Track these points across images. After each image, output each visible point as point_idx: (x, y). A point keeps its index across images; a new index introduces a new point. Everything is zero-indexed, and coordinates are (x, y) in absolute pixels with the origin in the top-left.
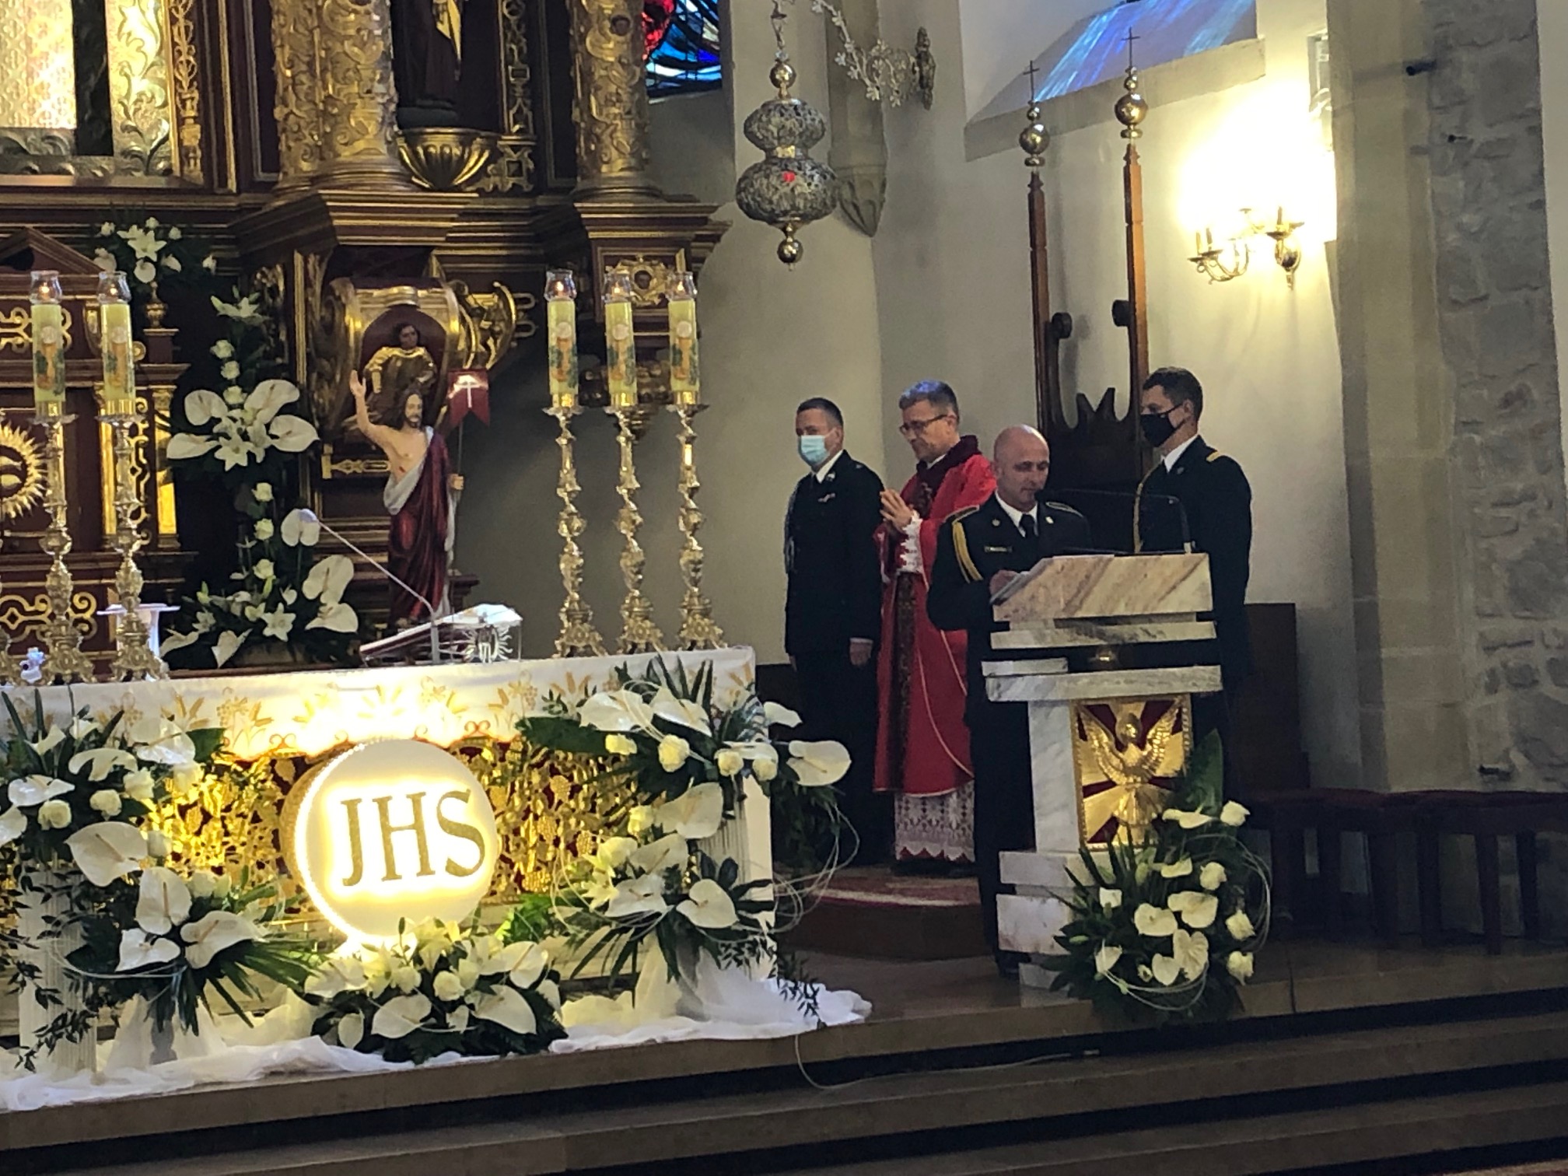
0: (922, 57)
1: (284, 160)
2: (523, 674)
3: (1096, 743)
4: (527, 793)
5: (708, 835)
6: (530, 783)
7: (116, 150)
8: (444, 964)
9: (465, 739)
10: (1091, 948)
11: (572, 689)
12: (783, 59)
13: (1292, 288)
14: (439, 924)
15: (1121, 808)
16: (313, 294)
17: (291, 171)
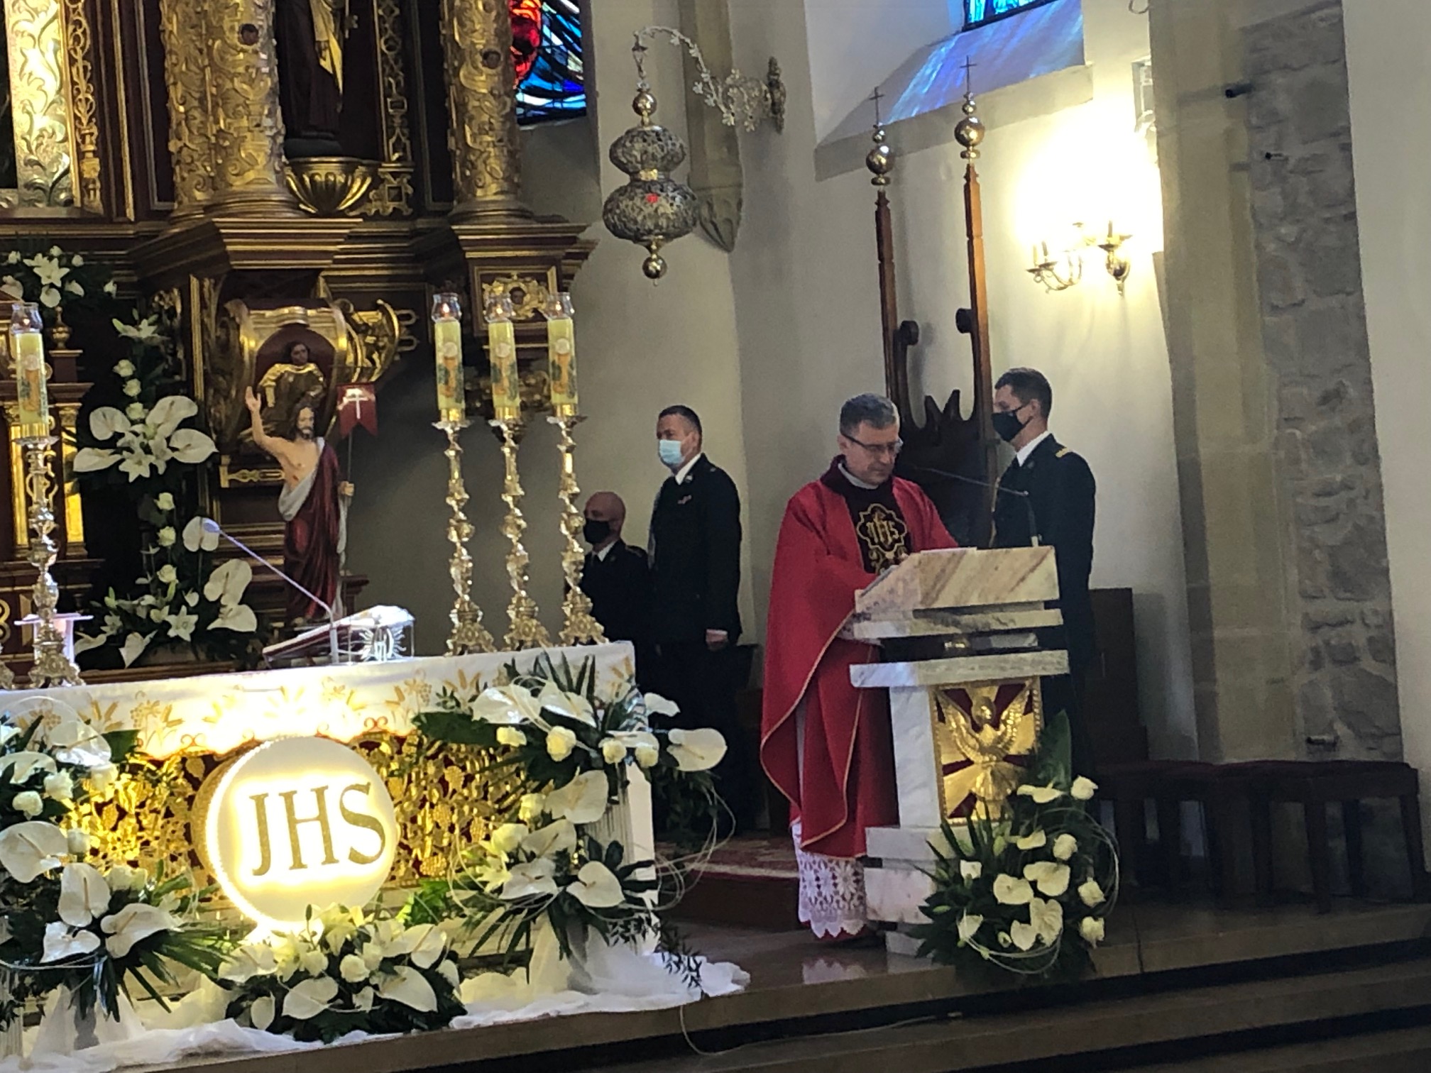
0: (773, 85)
1: (180, 191)
2: (418, 672)
3: (954, 725)
4: (423, 783)
5: (594, 820)
6: (425, 774)
7: (20, 183)
8: (349, 948)
9: (365, 734)
10: (955, 916)
11: (464, 686)
12: (645, 89)
13: (1122, 295)
14: (344, 910)
15: (978, 785)
16: (209, 316)
17: (186, 200)
